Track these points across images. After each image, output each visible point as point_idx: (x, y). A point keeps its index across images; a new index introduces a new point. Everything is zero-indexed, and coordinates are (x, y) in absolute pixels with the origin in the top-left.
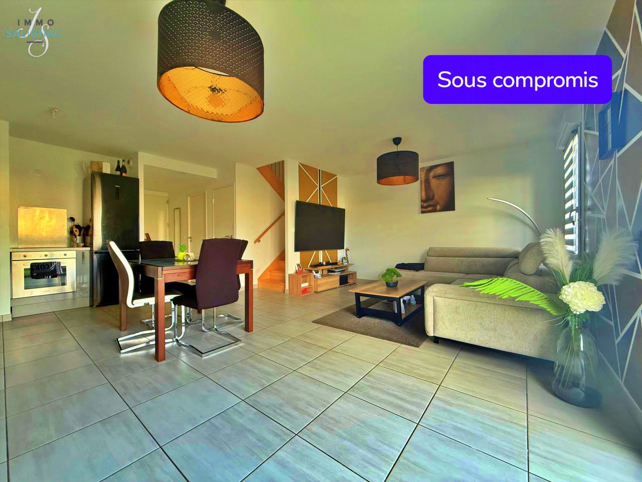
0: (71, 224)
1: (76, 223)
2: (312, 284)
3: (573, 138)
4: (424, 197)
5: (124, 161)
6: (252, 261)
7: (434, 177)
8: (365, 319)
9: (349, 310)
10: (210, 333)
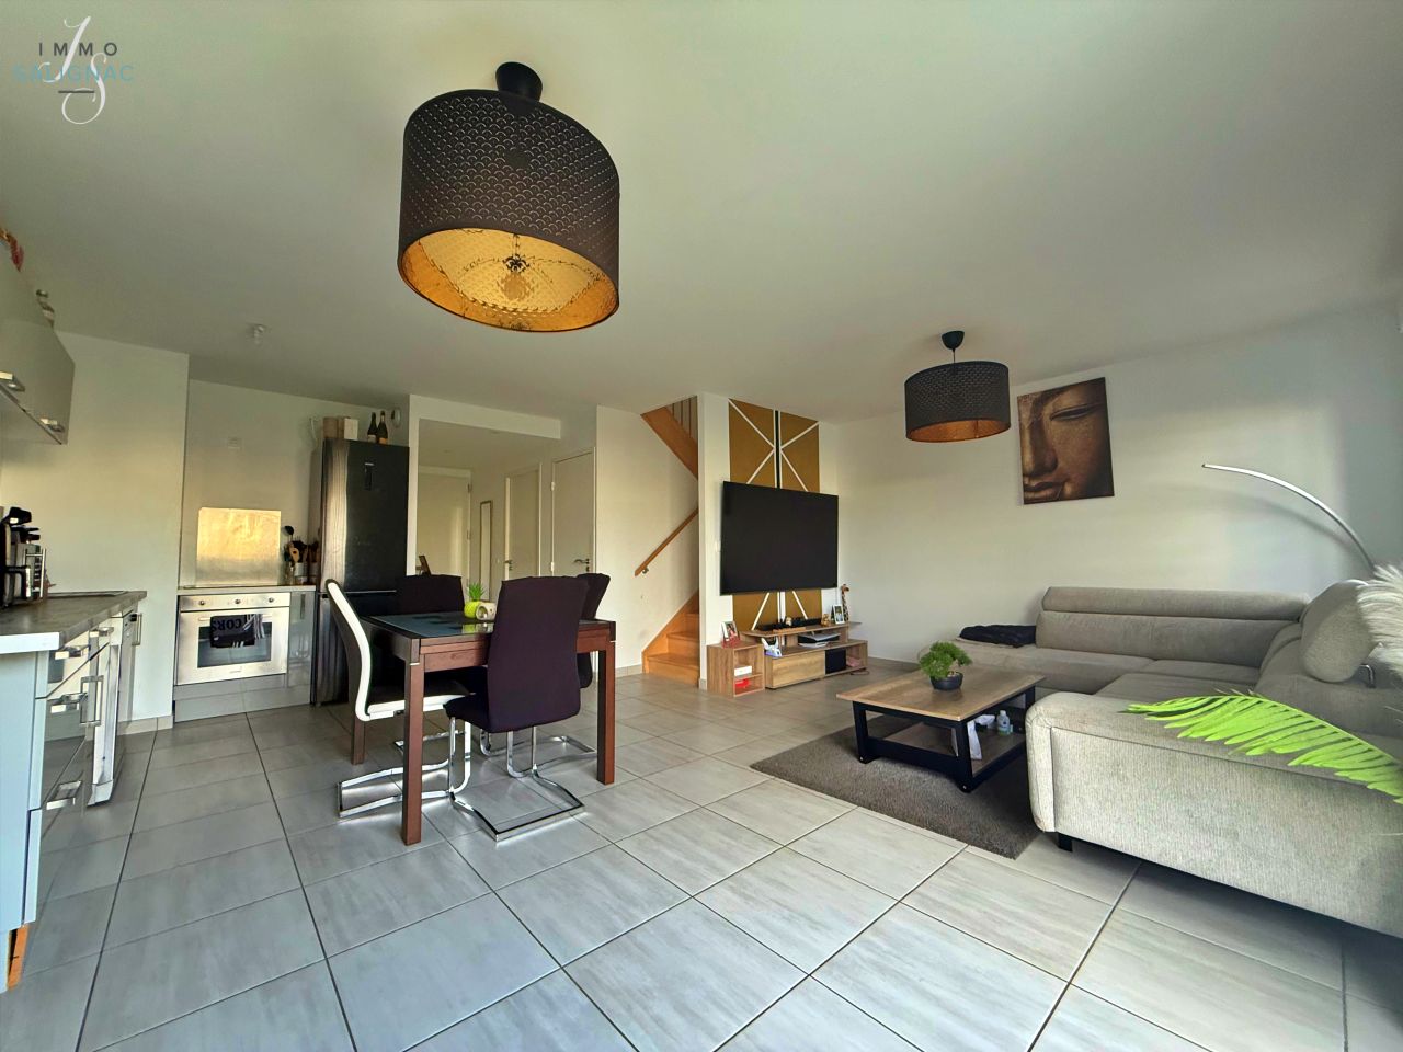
0: (287, 539)
1: (295, 536)
2: (761, 667)
4: (1031, 465)
5: (383, 414)
6: (614, 623)
7: (1053, 417)
8: (879, 767)
9: (839, 739)
10: (523, 780)
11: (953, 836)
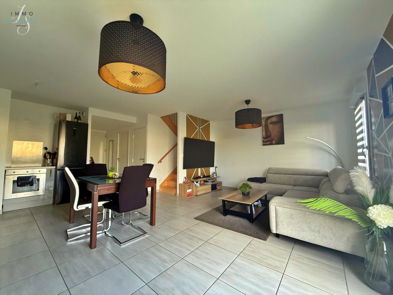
0: (45, 151)
1: (48, 150)
2: (194, 190)
3: (361, 101)
4: (265, 135)
5: (80, 113)
6: (156, 179)
7: (270, 123)
8: (229, 217)
9: (217, 209)
10: (127, 226)
11: (250, 236)
